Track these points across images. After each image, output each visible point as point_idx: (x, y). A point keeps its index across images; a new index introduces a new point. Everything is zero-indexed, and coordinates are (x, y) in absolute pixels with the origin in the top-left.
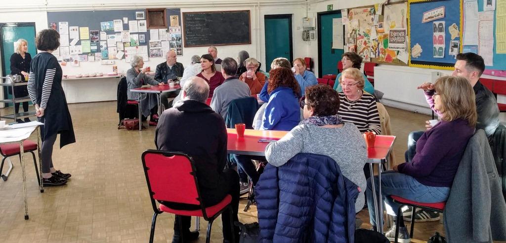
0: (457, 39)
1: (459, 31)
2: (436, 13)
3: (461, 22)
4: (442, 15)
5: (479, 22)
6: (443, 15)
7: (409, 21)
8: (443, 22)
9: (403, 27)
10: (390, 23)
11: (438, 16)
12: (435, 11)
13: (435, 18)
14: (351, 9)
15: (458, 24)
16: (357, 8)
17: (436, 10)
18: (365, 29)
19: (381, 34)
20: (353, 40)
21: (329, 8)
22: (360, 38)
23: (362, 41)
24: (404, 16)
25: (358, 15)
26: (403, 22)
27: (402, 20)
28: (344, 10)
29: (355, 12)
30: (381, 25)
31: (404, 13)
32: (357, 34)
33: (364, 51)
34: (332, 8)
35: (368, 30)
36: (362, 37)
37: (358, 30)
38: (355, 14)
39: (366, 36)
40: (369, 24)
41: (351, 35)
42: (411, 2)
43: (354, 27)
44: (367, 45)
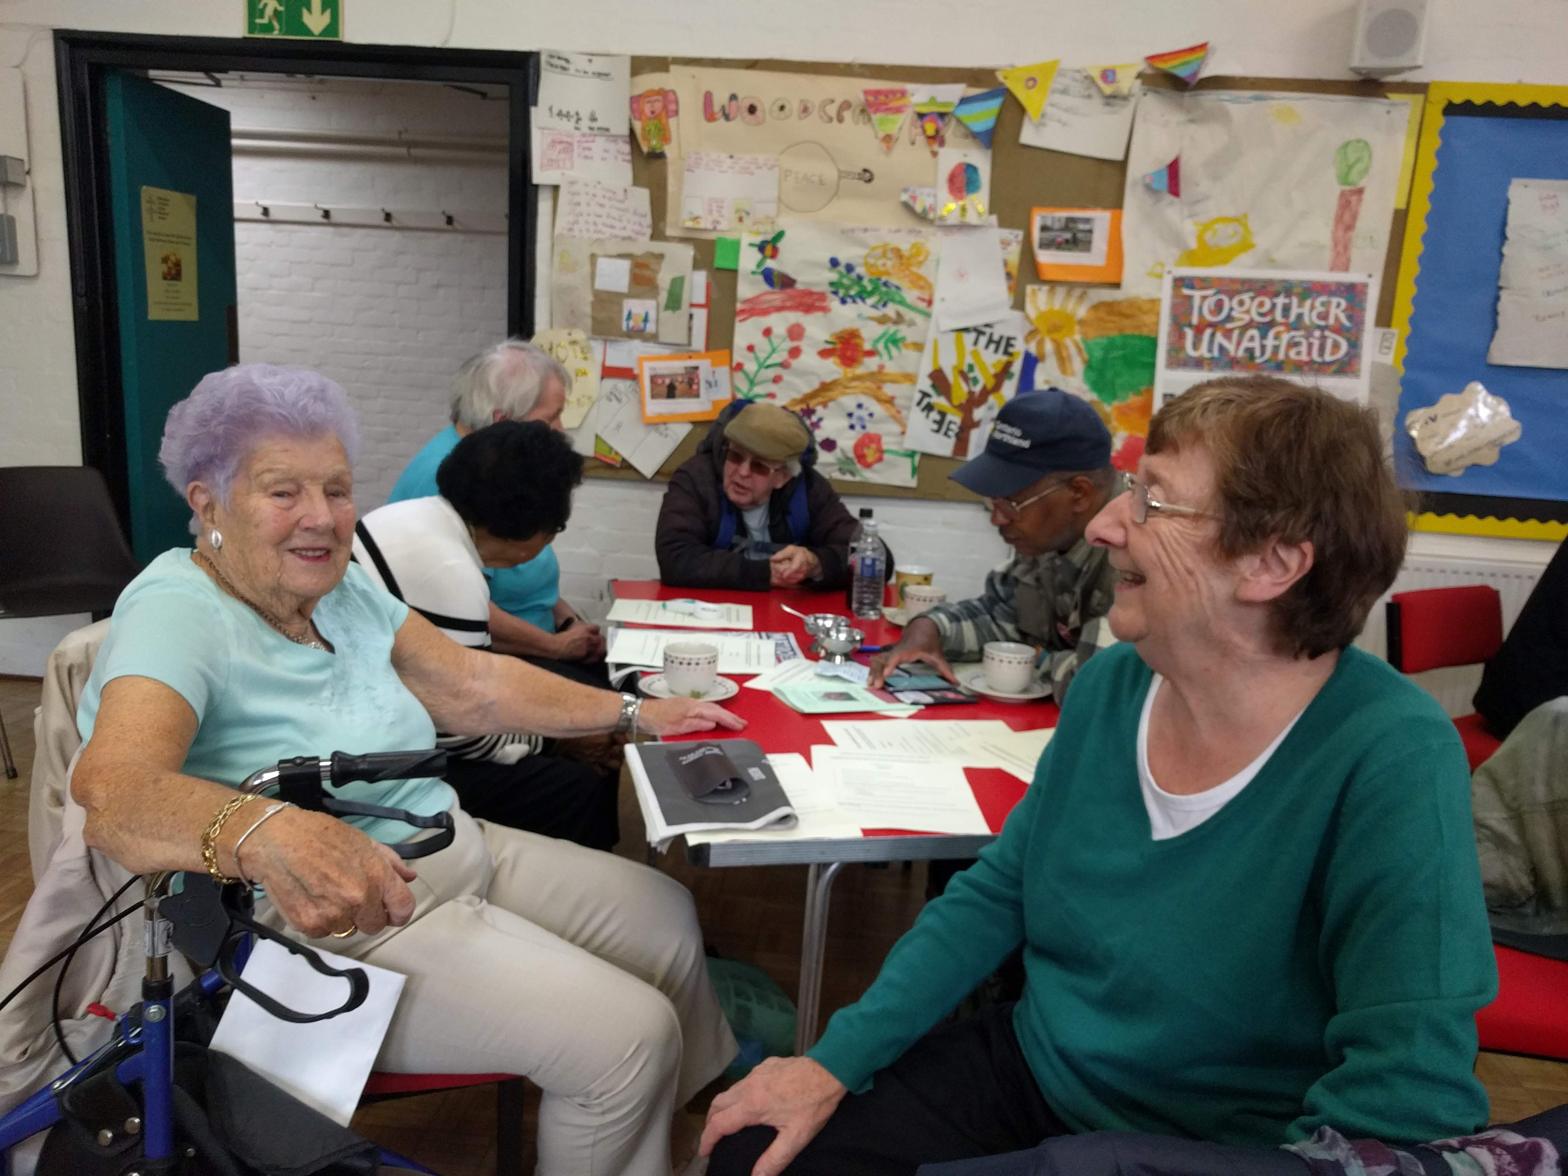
7: (1416, 227)
9: (1342, 262)
10: (1189, 229)
14: (661, 64)
16: (752, 65)
18: (861, 244)
19: (1061, 291)
20: (669, 313)
21: (276, 12)
22: (780, 309)
23: (795, 333)
24: (1360, 191)
25: (759, 124)
26: (1350, 228)
27: (1339, 219)
28: (562, 63)
29: (720, 99)
30: (1066, 228)
31: (1366, 171)
32: (734, 272)
33: (825, 405)
34: (326, 19)
35: (898, 253)
36: (808, 300)
37: (758, 240)
38: (710, 116)
39: (862, 296)
40: (918, 208)
41: (646, 273)
42: (1457, 100)
43: (696, 219)
44: (870, 364)
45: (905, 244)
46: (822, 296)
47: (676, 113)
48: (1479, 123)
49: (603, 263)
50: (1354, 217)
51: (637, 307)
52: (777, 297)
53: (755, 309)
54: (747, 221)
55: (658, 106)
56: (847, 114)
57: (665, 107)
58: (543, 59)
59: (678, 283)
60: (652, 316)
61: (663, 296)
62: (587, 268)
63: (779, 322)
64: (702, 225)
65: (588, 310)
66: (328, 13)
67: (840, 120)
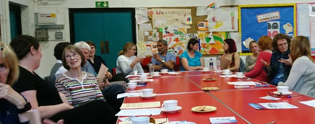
0: (290, 33)
1: (293, 28)
2: (271, 16)
3: (295, 22)
4: (277, 17)
5: (310, 22)
6: (279, 17)
7: (240, 21)
8: (278, 22)
9: (233, 25)
11: (274, 18)
12: (270, 14)
13: (270, 19)
14: (151, 8)
15: (292, 24)
16: (162, 8)
17: (272, 14)
18: (177, 28)
19: (201, 31)
20: (154, 38)
21: (100, 5)
22: (168, 36)
23: (170, 39)
24: (234, 17)
25: (164, 14)
26: (233, 21)
27: (232, 20)
28: (138, 9)
29: (158, 12)
30: (201, 24)
31: (234, 15)
32: (162, 32)
33: (175, 47)
34: (107, 5)
35: (182, 28)
36: (171, 35)
37: (165, 28)
38: (157, 14)
39: (178, 34)
40: (184, 23)
41: (151, 33)
42: (242, 7)
43: (157, 26)
44: (180, 42)
45: (183, 28)
46: (173, 34)
47: (153, 14)
48: (245, 9)
49: (145, 32)
50: (234, 20)
51: (150, 37)
52: (168, 34)
53: (165, 36)
54: (163, 26)
55: (151, 13)
56: (174, 13)
57: (152, 13)
58: (136, 8)
59: (155, 34)
60: (152, 38)
61: (153, 36)
62: (143, 33)
63: (168, 38)
64: (157, 27)
65: (144, 38)
66: (107, 4)
67: (173, 13)
